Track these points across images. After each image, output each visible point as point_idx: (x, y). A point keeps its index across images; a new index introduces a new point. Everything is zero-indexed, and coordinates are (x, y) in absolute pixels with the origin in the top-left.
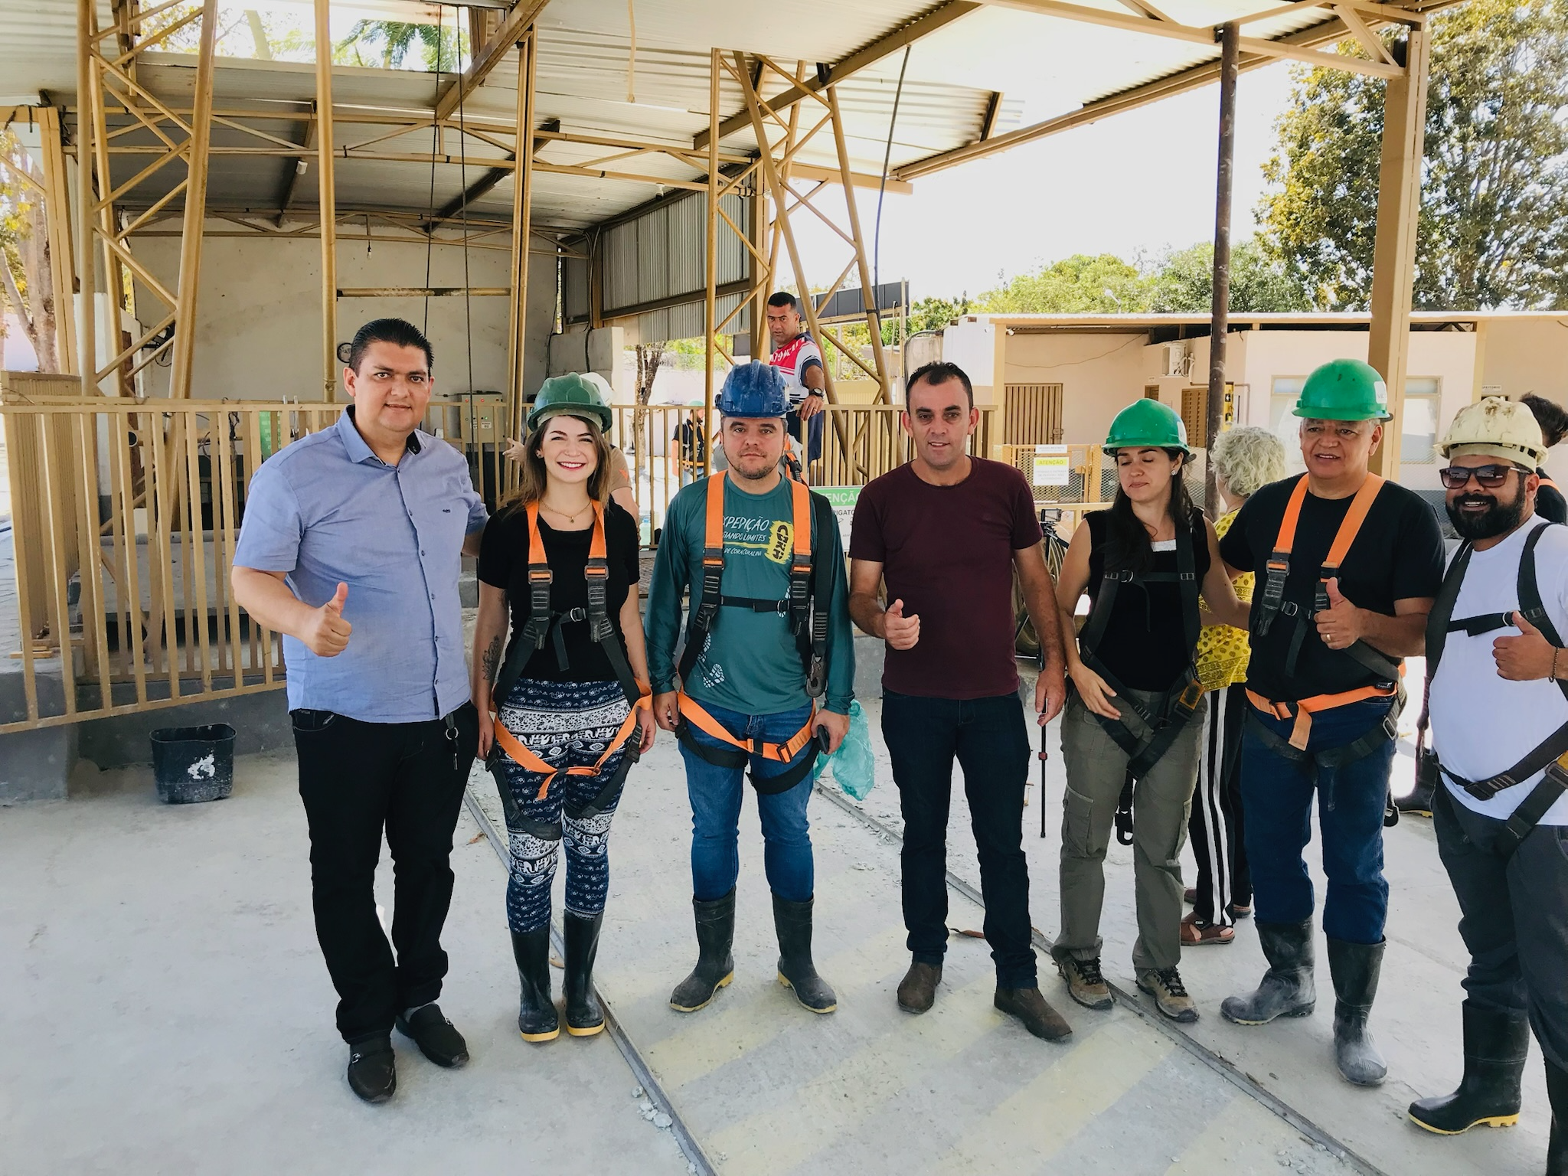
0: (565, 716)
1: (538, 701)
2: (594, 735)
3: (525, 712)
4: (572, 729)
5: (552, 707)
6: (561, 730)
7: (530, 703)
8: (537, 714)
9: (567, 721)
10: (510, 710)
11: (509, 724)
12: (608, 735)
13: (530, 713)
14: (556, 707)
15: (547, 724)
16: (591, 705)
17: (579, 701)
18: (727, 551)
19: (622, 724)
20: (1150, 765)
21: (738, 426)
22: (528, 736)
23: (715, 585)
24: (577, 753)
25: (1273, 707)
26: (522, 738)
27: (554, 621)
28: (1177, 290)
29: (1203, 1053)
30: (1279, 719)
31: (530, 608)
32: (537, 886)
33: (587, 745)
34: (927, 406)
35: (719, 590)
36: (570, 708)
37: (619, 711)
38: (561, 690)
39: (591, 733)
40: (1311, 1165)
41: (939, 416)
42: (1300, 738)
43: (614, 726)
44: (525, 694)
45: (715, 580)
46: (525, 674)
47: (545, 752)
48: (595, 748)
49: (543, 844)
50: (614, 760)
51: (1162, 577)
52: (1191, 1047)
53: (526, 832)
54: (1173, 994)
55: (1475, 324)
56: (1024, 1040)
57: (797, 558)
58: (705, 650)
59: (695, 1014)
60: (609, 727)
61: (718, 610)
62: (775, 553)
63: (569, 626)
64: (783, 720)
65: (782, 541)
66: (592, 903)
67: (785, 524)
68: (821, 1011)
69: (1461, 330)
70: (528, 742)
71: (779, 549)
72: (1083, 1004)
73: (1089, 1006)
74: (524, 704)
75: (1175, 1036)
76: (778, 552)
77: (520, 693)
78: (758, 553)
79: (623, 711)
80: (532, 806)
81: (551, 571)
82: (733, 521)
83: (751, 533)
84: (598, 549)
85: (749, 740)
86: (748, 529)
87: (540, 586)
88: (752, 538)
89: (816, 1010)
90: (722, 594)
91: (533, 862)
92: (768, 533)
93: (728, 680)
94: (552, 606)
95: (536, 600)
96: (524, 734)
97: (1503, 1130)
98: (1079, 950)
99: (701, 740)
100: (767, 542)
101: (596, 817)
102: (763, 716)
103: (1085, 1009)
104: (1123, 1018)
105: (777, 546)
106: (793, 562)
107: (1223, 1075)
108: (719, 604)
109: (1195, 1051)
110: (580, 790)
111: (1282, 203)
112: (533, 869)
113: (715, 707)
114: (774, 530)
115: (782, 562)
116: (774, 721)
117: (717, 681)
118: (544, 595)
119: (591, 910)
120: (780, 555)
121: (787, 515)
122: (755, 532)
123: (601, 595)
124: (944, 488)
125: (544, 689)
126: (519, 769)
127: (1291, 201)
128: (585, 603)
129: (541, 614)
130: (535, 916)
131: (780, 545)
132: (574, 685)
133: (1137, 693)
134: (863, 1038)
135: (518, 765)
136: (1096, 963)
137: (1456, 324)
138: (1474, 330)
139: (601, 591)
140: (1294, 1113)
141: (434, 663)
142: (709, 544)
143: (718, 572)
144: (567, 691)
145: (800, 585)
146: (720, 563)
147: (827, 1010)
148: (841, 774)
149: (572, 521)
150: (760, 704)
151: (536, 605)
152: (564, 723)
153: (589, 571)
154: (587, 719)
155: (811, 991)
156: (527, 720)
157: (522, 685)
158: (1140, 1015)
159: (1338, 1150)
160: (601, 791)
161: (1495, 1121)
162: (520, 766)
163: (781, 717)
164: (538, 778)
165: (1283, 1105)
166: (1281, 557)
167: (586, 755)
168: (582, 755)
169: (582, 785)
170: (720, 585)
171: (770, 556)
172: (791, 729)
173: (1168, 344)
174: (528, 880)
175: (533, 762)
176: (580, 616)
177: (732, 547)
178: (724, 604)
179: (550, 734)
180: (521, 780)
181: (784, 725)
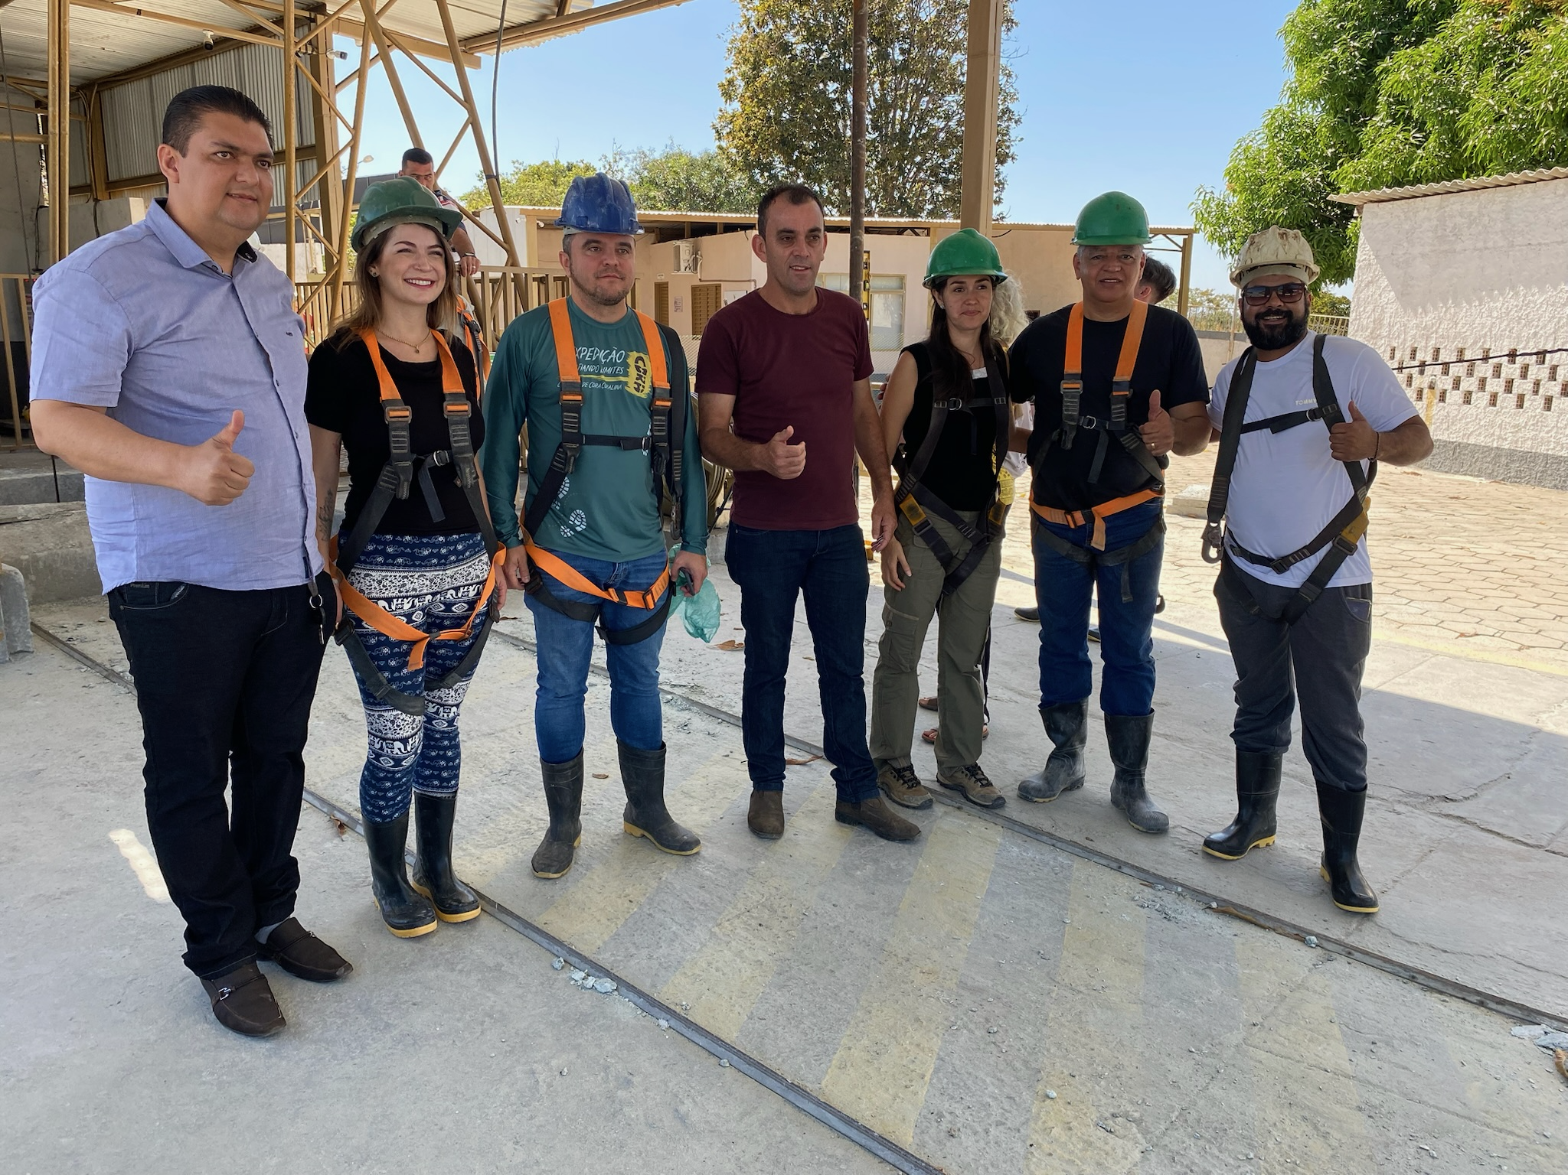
0: (429, 575)
1: (400, 560)
2: (457, 595)
3: (384, 574)
4: (436, 589)
5: (415, 566)
6: (425, 591)
7: (389, 563)
8: (398, 574)
9: (431, 581)
10: (364, 573)
11: (364, 588)
12: (472, 594)
13: (389, 574)
14: (420, 566)
15: (409, 586)
16: (458, 561)
17: (446, 557)
18: (585, 385)
19: (486, 580)
20: (963, 580)
21: (594, 245)
22: (389, 600)
23: (575, 423)
24: (438, 617)
25: (1069, 517)
26: (382, 603)
27: (418, 465)
28: (655, 197)
29: (1029, 830)
30: (1073, 526)
31: (389, 453)
32: (408, 768)
33: (448, 606)
34: (790, 226)
35: (579, 428)
36: (436, 566)
37: (479, 567)
38: (427, 545)
39: (454, 592)
40: (1162, 903)
41: (802, 238)
42: (1099, 541)
43: (477, 583)
44: (383, 553)
45: (575, 418)
46: (382, 529)
47: (409, 616)
48: (458, 609)
49: (414, 720)
50: (478, 621)
51: (980, 403)
52: (1017, 828)
53: (395, 709)
54: (982, 785)
55: (928, 229)
56: (881, 846)
57: (657, 391)
58: (561, 496)
59: (563, 878)
60: (472, 585)
61: (580, 450)
62: (636, 386)
63: (434, 470)
64: (645, 565)
65: (642, 373)
66: (448, 780)
67: (642, 355)
68: (689, 853)
69: (917, 234)
70: (390, 608)
71: (640, 382)
72: (908, 807)
73: (914, 808)
74: (382, 565)
75: (999, 821)
76: (639, 385)
77: (376, 552)
78: (617, 387)
79: (485, 567)
80: (400, 679)
81: (409, 408)
82: (586, 352)
83: (606, 365)
84: (451, 382)
85: (610, 590)
86: (603, 361)
87: (398, 425)
88: (609, 370)
89: (683, 853)
90: (583, 432)
91: (404, 741)
92: (626, 365)
93: (592, 526)
94: (412, 451)
95: (395, 442)
96: (385, 599)
97: (1268, 849)
98: (896, 759)
99: (561, 593)
100: (626, 374)
101: (456, 687)
102: (627, 563)
103: (911, 811)
104: (946, 813)
105: (637, 379)
106: (653, 396)
107: (1053, 845)
108: (581, 444)
109: (1021, 830)
110: (440, 657)
111: (740, 121)
112: (406, 749)
113: (577, 557)
114: (631, 361)
115: (643, 395)
116: (638, 567)
117: (579, 529)
118: (403, 436)
119: (448, 787)
120: (641, 388)
121: (641, 346)
122: (612, 364)
123: (465, 435)
124: (798, 317)
125: (407, 545)
126: (383, 639)
127: (749, 119)
128: (447, 446)
129: (402, 458)
130: (400, 802)
131: (640, 377)
132: (441, 539)
133: (960, 513)
134: (742, 870)
135: (380, 634)
136: (910, 768)
137: (912, 229)
138: (928, 235)
139: (463, 430)
140: (1126, 864)
141: (303, 515)
142: (564, 378)
143: (576, 408)
144: (434, 546)
145: (660, 420)
146: (580, 398)
147: (695, 851)
148: (695, 617)
149: (418, 352)
150: (627, 549)
151: (396, 448)
152: (428, 583)
153: (450, 408)
154: (452, 577)
155: (674, 836)
156: (385, 582)
157: (378, 542)
158: (959, 808)
159: (1175, 887)
160: (466, 656)
161: (1262, 843)
162: (383, 635)
163: (643, 562)
164: (405, 647)
165: (1116, 860)
166: (1073, 377)
167: (447, 618)
168: (443, 618)
169: (442, 651)
170: (579, 423)
171: (631, 389)
172: (653, 574)
173: (678, 242)
174: (398, 761)
175: (398, 630)
176: (443, 459)
177: (590, 380)
178: (587, 444)
179: (413, 597)
180: (386, 650)
181: (646, 571)
